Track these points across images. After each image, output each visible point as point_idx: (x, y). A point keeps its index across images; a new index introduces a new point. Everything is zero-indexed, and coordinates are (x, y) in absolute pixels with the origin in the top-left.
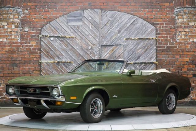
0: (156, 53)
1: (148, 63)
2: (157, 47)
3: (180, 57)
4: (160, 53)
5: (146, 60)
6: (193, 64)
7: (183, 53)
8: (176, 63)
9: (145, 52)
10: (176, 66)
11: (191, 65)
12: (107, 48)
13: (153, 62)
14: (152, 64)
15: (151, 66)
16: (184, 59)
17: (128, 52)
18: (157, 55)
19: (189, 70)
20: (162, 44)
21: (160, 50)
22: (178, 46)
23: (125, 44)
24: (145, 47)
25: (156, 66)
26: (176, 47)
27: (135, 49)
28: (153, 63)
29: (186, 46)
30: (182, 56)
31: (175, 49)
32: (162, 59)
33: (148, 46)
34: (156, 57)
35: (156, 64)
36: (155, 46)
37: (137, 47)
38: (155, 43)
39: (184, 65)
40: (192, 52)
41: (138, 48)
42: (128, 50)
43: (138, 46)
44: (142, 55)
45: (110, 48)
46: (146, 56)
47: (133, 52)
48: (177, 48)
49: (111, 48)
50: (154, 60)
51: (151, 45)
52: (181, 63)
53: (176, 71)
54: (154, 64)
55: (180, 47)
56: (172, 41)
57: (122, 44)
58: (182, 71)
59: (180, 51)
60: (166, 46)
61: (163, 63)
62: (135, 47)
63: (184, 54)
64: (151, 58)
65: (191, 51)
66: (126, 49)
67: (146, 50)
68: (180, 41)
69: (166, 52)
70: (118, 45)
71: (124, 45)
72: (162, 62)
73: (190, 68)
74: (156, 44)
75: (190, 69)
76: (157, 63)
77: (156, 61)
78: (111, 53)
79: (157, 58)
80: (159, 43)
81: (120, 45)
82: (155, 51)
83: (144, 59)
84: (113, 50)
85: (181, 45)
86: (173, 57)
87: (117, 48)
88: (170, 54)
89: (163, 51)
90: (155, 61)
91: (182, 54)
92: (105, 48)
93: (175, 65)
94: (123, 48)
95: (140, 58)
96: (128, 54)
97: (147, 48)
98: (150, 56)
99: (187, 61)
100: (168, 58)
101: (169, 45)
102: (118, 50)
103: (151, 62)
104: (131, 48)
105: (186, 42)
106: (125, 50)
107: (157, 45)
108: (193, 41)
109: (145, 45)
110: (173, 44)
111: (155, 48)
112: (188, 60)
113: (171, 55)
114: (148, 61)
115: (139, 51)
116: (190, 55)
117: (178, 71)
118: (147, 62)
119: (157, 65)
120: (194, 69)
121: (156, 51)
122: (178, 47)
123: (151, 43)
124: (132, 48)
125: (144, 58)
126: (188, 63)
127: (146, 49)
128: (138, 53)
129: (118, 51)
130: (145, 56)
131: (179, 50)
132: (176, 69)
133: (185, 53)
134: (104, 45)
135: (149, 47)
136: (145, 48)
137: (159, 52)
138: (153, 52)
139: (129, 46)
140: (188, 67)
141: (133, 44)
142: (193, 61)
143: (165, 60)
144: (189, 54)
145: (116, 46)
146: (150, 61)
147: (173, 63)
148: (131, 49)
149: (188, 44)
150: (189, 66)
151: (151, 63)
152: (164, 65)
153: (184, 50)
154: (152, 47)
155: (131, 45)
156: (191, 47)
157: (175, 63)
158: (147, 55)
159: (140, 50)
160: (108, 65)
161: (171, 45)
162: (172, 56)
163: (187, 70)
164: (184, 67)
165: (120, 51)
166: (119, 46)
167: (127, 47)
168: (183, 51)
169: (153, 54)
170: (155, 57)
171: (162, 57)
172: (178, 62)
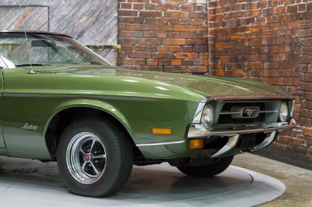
0: (118, 25)
1: (101, 47)
2: (120, 13)
3: (168, 35)
4: (126, 26)
5: (96, 41)
6: (193, 51)
7: (173, 27)
8: (158, 49)
9: (94, 23)
10: (159, 54)
11: (189, 54)
12: (11, 11)
13: (112, 45)
14: (108, 50)
15: (108, 53)
16: (175, 41)
17: (59, 21)
18: (119, 31)
19: (184, 63)
20: (129, 6)
21: (126, 20)
22: (163, 13)
23: (52, 3)
24: (94, 12)
25: (118, 54)
26: (159, 14)
27: (73, 15)
28: (110, 47)
29: (180, 14)
30: (171, 34)
31: (157, 18)
32: (130, 40)
33: (101, 12)
34: (118, 35)
35: (118, 49)
36: (115, 10)
37: (76, 12)
38: (116, 5)
39: (175, 52)
40: (192, 26)
41: (79, 14)
42: (57, 17)
43: (79, 9)
44: (87, 28)
45: (18, 11)
46: (97, 31)
47: (70, 22)
48: (161, 16)
49: (20, 12)
50: (112, 41)
51: (107, 9)
52: (169, 48)
53: (158, 65)
54: (113, 50)
55: (168, 14)
56: (152, 2)
57: (44, 4)
58: (170, 65)
59: (167, 24)
60: (139, 13)
61: (132, 48)
62: (72, 13)
63: (175, 30)
64: (108, 36)
65: (190, 25)
66: (53, 16)
67: (97, 19)
68: (167, 3)
69: (138, 25)
70: (35, 6)
71: (48, 6)
72: (130, 45)
73: (187, 59)
74: (118, 7)
75: (187, 61)
76: (119, 46)
77: (118, 44)
78: (20, 23)
79: (120, 38)
80: (124, 6)
81: (41, 6)
82: (116, 22)
83: (93, 38)
84: (24, 17)
85: (169, 10)
86: (153, 35)
87: (34, 12)
88: (147, 29)
89: (131, 23)
90: (115, 44)
91: (171, 29)
92: (8, 11)
93: (157, 53)
94: (46, 13)
95: (84, 35)
96: (59, 26)
97: (99, 15)
98: (105, 33)
99: (181, 46)
100: (144, 37)
101: (144, 10)
102: (37, 16)
103: (106, 44)
104: (65, 13)
105: (180, 6)
106: (50, 17)
107: (121, 9)
108: (195, 4)
109: (94, 9)
110: (153, 7)
111: (116, 14)
112: (184, 43)
113: (149, 31)
114: (100, 42)
115: (81, 21)
116: (188, 32)
117: (163, 66)
118: (98, 44)
119: (120, 51)
120: (196, 61)
121: (118, 22)
122: (163, 16)
123: (108, 4)
124: (67, 13)
125: (92, 35)
126: (184, 48)
127: (97, 17)
128: (79, 25)
129: (35, 19)
130: (94, 31)
131: (165, 22)
132: (158, 61)
133: (178, 28)
134: (3, 5)
135: (103, 12)
136: (95, 15)
137: (123, 24)
138: (111, 23)
139: (60, 8)
140: (184, 57)
141: (70, 5)
142: (193, 45)
143: (137, 42)
144: (187, 30)
145: (31, 8)
146: (105, 42)
147: (151, 48)
148: (63, 17)
149: (183, 8)
150: (186, 55)
151: (106, 47)
152: (134, 51)
153: (176, 21)
154: (108, 13)
155: (64, 8)
156: (189, 15)
157: (156, 48)
158: (99, 30)
159: (84, 18)
160: (12, 49)
161: (149, 11)
162: (151, 34)
163: (181, 64)
164: (174, 58)
165: (40, 19)
166: (39, 8)
167: (56, 11)
168: (174, 23)
169: (110, 27)
170: (115, 35)
171: (132, 33)
172: (162, 46)
